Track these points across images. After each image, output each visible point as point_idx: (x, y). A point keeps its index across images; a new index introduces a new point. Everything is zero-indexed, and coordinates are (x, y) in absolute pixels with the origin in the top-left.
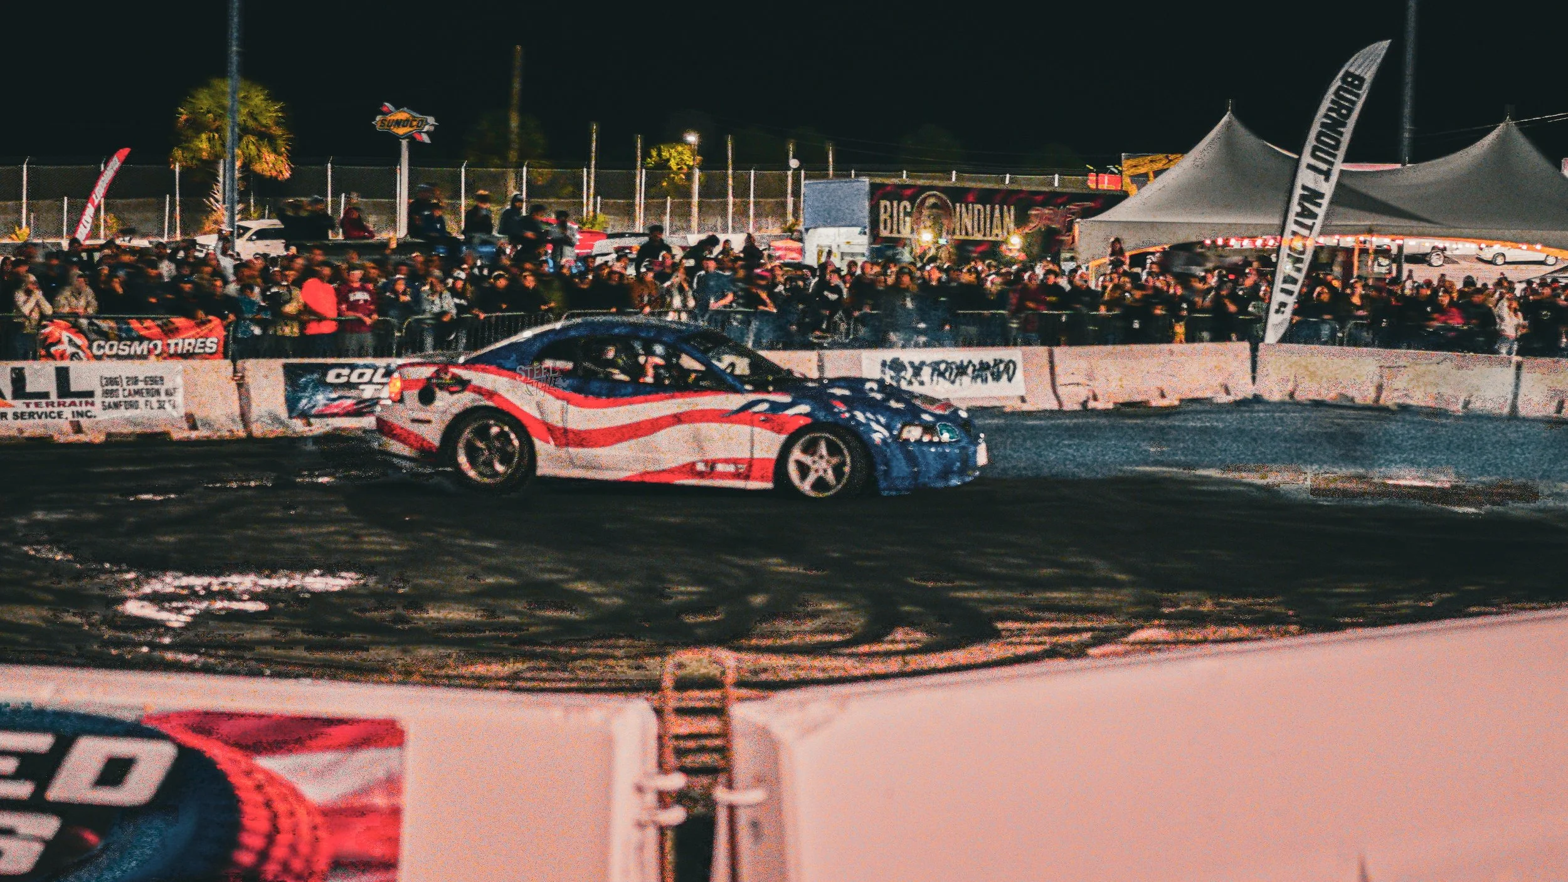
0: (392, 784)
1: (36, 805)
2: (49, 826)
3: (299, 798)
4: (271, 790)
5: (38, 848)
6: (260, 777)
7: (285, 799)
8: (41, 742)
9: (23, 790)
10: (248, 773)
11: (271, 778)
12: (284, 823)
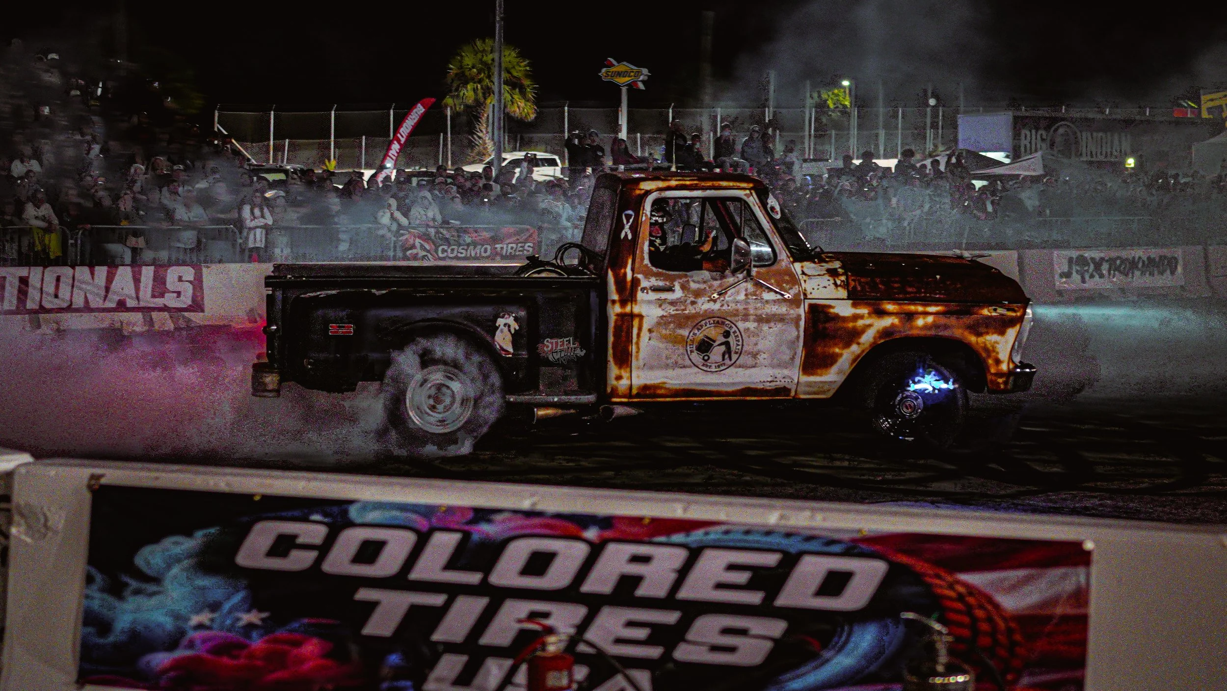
0: (1080, 596)
1: (766, 610)
2: (777, 628)
3: (997, 606)
4: (971, 600)
5: (769, 645)
6: (961, 589)
7: (981, 607)
8: (771, 559)
9: (755, 598)
10: (951, 586)
11: (971, 590)
12: (984, 626)
